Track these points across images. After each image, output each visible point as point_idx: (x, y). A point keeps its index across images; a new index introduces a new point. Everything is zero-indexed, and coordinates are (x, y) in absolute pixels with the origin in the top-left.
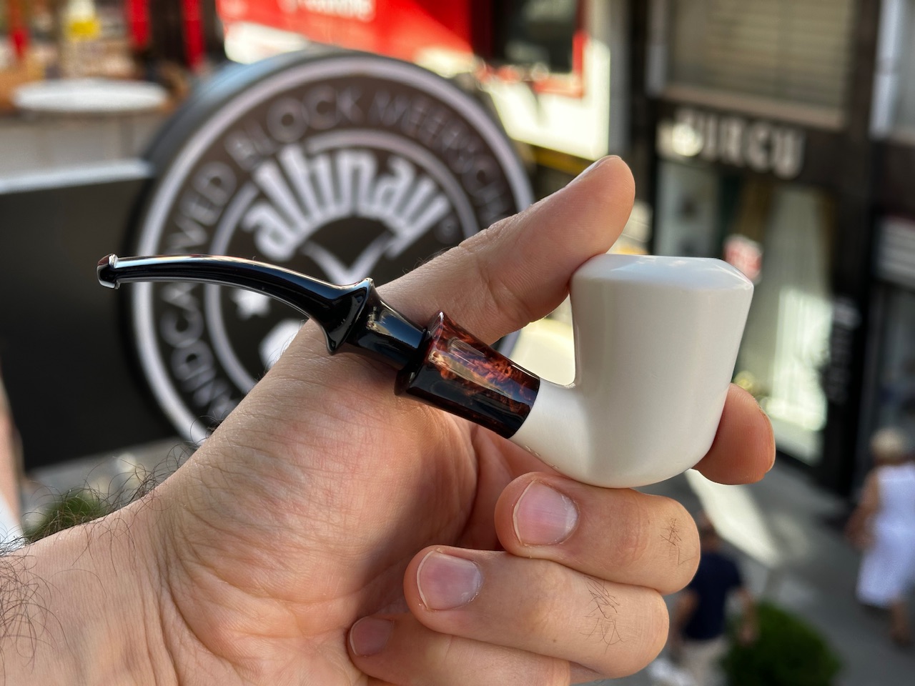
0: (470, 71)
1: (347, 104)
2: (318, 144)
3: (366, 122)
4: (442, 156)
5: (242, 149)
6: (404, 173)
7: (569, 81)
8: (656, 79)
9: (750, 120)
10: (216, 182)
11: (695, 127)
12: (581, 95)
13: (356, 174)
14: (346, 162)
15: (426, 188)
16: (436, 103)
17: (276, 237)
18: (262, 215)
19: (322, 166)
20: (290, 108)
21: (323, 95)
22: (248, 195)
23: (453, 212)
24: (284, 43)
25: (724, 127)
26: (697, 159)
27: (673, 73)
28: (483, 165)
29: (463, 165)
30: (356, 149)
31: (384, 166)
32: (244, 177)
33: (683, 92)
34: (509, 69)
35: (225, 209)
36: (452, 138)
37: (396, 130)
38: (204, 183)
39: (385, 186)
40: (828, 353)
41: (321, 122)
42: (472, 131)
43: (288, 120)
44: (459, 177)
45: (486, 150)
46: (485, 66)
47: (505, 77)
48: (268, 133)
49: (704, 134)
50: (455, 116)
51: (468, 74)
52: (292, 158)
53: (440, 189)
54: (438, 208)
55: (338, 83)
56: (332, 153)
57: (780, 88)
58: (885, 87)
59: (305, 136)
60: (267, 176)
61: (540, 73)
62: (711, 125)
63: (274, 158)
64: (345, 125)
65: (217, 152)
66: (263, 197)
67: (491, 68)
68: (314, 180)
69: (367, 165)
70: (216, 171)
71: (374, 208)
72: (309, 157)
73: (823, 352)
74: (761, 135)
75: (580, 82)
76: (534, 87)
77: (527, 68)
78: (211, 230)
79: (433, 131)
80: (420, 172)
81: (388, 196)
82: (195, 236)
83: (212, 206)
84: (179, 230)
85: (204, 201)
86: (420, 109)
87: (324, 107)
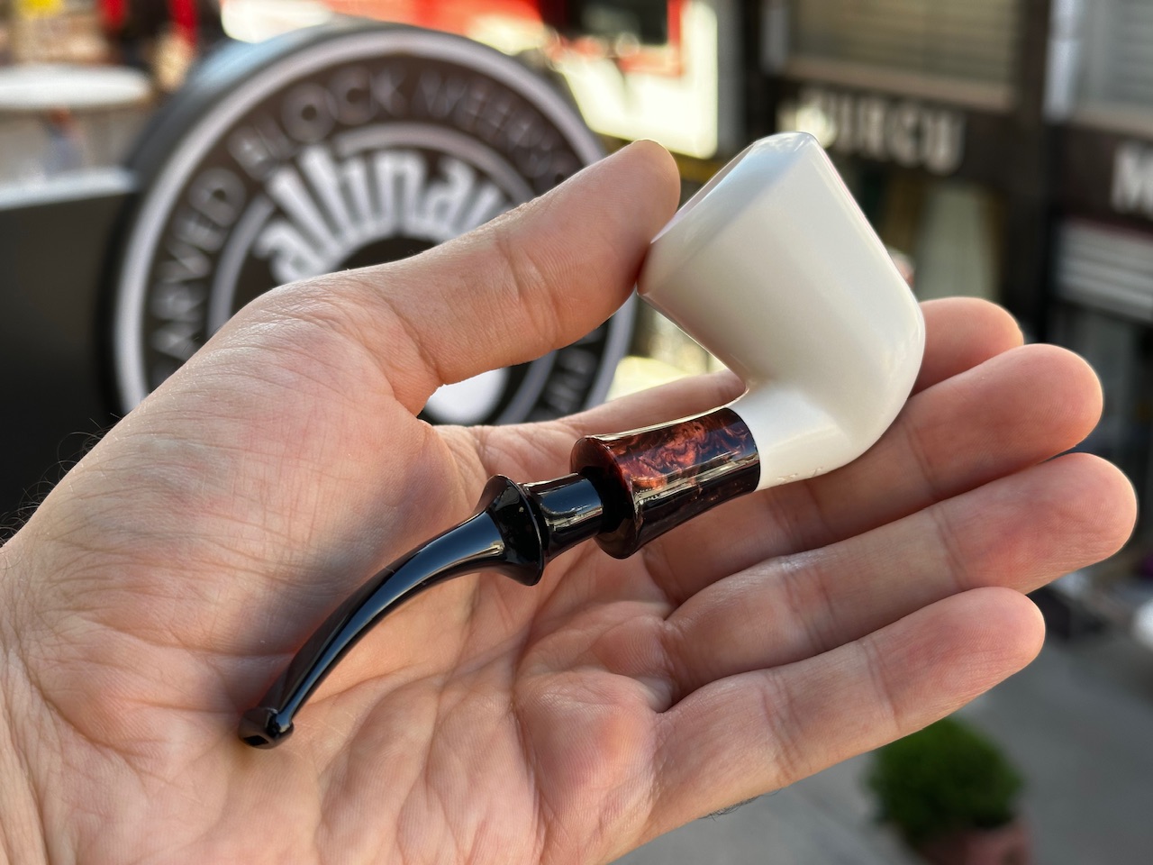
0: (539, 45)
1: (385, 91)
2: (350, 144)
3: (410, 111)
4: (511, 156)
5: (252, 152)
6: (460, 180)
7: (665, 53)
8: (775, 50)
9: (894, 101)
10: (220, 195)
11: (825, 110)
12: (679, 72)
13: (399, 182)
14: (387, 166)
15: (489, 198)
17: (300, 264)
18: (280, 237)
19: (356, 173)
20: (311, 98)
21: (353, 81)
22: (260, 211)
25: (862, 110)
27: (796, 42)
28: (562, 166)
29: (536, 168)
30: (400, 149)
31: (435, 167)
32: (255, 188)
33: (810, 67)
34: (588, 42)
35: (229, 231)
36: (521, 132)
37: (449, 122)
38: (204, 196)
39: (437, 196)
41: (353, 114)
42: (544, 122)
43: (309, 113)
44: (532, 183)
45: (565, 146)
46: (558, 38)
47: (583, 51)
48: (284, 129)
49: (838, 119)
50: (523, 103)
51: (536, 50)
52: (317, 163)
53: (506, 198)
55: (373, 65)
56: (368, 155)
57: (931, 59)
58: (1063, 56)
59: (332, 134)
60: (286, 187)
61: (628, 46)
62: (846, 109)
63: (293, 162)
64: (383, 118)
65: (220, 156)
66: (281, 214)
67: (565, 41)
68: (345, 190)
69: (412, 169)
70: (220, 180)
71: (421, 224)
72: (339, 160)
74: (909, 119)
75: (679, 56)
76: (621, 65)
77: (611, 40)
78: (215, 258)
79: (496, 123)
80: (481, 177)
81: (442, 209)
82: (193, 265)
83: (215, 227)
84: (172, 258)
85: (205, 220)
86: (479, 96)
87: (356, 96)
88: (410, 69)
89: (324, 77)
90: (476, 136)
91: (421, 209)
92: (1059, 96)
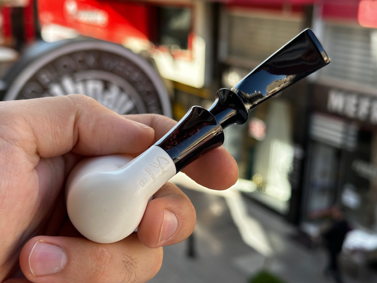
0: (146, 49)
1: (91, 60)
2: (80, 77)
3: (99, 67)
4: (133, 83)
5: (45, 78)
6: (114, 92)
7: (187, 52)
10: (34, 92)
12: (192, 59)
13: (95, 91)
14: (91, 86)
15: (124, 98)
16: (129, 62)
19: (80, 87)
20: (65, 62)
23: (135, 108)
27: (230, 52)
29: (141, 88)
30: (96, 79)
31: (106, 86)
37: (112, 71)
39: (107, 96)
40: (292, 168)
41: (80, 67)
43: (65, 66)
44: (140, 93)
45: (149, 81)
47: (162, 50)
48: (57, 71)
50: (137, 68)
52: (68, 83)
53: (130, 98)
54: (129, 106)
55: (88, 52)
56: (84, 81)
59: (73, 74)
60: (56, 90)
61: (176, 49)
63: (59, 82)
64: (89, 68)
65: (34, 79)
68: (76, 92)
69: (99, 86)
70: (34, 87)
72: (75, 82)
75: (191, 54)
76: (174, 57)
77: (170, 47)
79: (127, 73)
80: (122, 90)
81: (109, 100)
87: (81, 62)
88: (99, 54)
89: (71, 55)
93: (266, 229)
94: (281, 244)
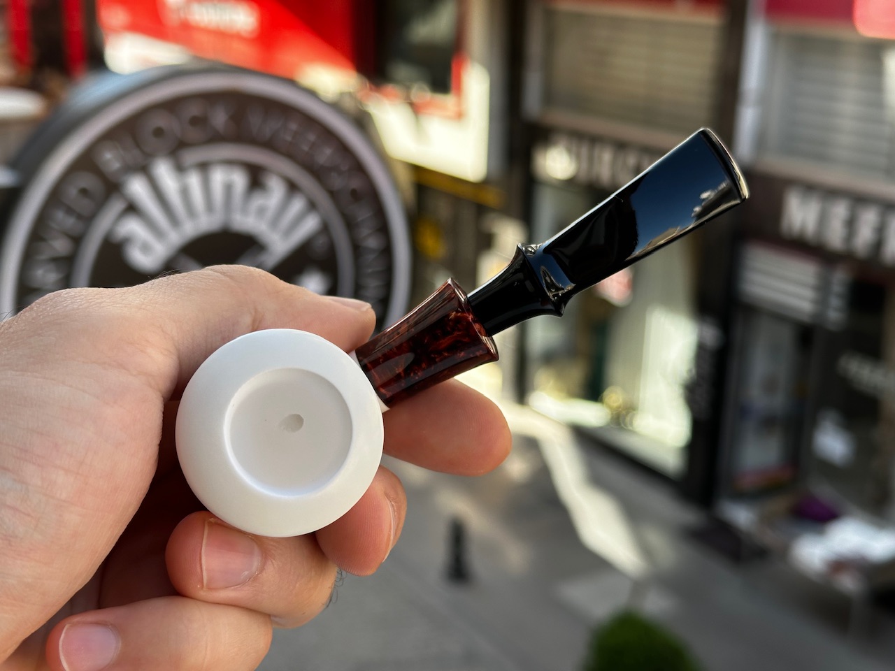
0: (352, 90)
1: (220, 118)
2: (191, 157)
3: (239, 135)
4: (317, 172)
5: (111, 159)
6: (276, 190)
7: (448, 100)
8: (533, 103)
9: (621, 146)
10: (84, 192)
11: (569, 151)
12: (460, 116)
13: (228, 188)
14: (219, 177)
15: (298, 205)
16: (310, 121)
17: (146, 248)
18: (132, 227)
19: (194, 180)
20: (161, 121)
21: (194, 110)
22: (116, 206)
23: (325, 228)
24: (164, 54)
25: (597, 152)
26: (570, 183)
27: (549, 97)
28: (356, 183)
29: (337, 182)
30: (230, 163)
31: (256, 178)
32: (112, 187)
33: (559, 117)
34: (390, 88)
35: (88, 220)
36: (325, 155)
37: (269, 145)
38: (72, 192)
39: (258, 201)
40: (694, 371)
41: (193, 134)
42: (344, 149)
43: (159, 132)
44: (333, 194)
45: (359, 168)
46: (368, 85)
47: (386, 96)
48: (138, 144)
49: (578, 157)
50: (329, 134)
51: (350, 94)
52: (164, 171)
53: (312, 206)
54: (310, 224)
55: (211, 98)
56: (204, 167)
57: (649, 114)
58: (748, 118)
59: (176, 150)
60: (137, 188)
61: (421, 93)
62: (584, 151)
63: (144, 169)
64: (216, 138)
65: (86, 162)
66: (132, 209)
67: (373, 87)
68: (185, 193)
69: (239, 180)
70: (86, 180)
71: (247, 221)
72: (180, 169)
73: (690, 371)
74: (632, 160)
75: (459, 104)
76: (416, 108)
77: (408, 88)
78: (77, 240)
79: (306, 148)
80: (293, 187)
81: (261, 211)
82: (60, 246)
83: (79, 217)
84: (42, 239)
85: (70, 211)
86: (293, 126)
87: (195, 121)
88: (240, 102)
89: (171, 105)
90: (290, 155)
91: (244, 211)
92: (744, 148)
93: (633, 515)
94: (667, 550)
